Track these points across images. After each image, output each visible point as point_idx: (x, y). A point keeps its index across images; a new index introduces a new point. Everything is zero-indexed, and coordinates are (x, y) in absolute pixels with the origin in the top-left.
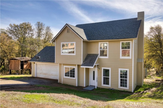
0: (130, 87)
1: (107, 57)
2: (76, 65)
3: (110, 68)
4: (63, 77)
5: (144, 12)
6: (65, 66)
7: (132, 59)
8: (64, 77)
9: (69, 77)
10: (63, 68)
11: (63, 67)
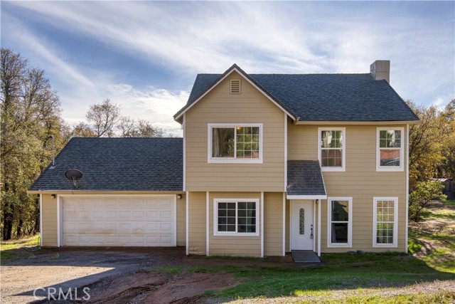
0: (401, 241)
1: (342, 169)
2: (260, 193)
3: (351, 198)
4: (211, 234)
5: (389, 61)
6: (217, 201)
7: (405, 171)
8: (215, 235)
9: (236, 233)
10: (211, 205)
11: (211, 202)
